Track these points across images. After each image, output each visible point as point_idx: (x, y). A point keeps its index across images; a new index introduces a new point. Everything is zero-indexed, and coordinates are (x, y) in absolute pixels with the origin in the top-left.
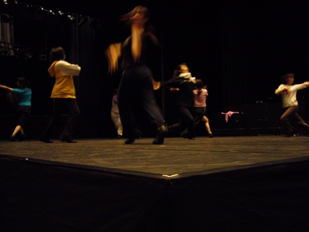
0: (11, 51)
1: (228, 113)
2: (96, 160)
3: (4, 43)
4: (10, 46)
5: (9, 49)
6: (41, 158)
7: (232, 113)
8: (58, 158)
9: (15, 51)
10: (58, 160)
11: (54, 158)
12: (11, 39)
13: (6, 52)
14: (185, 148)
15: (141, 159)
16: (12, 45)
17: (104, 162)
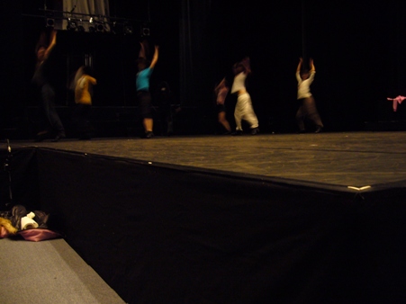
0: (107, 25)
1: (397, 98)
2: (239, 164)
3: (98, 16)
4: (105, 20)
5: (104, 23)
6: (165, 161)
7: (403, 98)
8: (188, 161)
9: (111, 25)
10: (190, 164)
11: (182, 161)
12: (106, 10)
13: (101, 27)
14: (348, 148)
15: (299, 164)
16: (107, 18)
17: (252, 167)
